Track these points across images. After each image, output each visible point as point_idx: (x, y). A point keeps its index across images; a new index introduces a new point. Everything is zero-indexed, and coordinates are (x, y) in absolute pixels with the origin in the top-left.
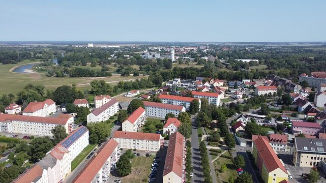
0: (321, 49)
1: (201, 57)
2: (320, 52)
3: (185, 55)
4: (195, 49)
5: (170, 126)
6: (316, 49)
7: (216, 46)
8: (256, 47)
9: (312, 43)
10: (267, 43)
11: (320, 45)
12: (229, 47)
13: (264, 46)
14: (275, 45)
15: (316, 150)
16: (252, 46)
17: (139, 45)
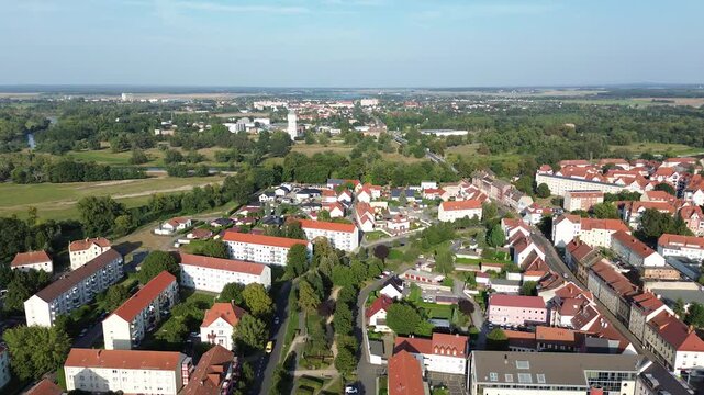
0: (595, 102)
1: (356, 124)
2: (593, 110)
3: (323, 121)
4: (350, 106)
5: (214, 324)
6: (586, 102)
7: (394, 97)
8: (473, 98)
9: (582, 89)
10: (496, 90)
11: (596, 93)
12: (420, 99)
13: (489, 97)
14: (510, 95)
15: (516, 380)
16: (464, 97)
17: (236, 96)
